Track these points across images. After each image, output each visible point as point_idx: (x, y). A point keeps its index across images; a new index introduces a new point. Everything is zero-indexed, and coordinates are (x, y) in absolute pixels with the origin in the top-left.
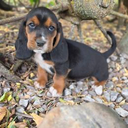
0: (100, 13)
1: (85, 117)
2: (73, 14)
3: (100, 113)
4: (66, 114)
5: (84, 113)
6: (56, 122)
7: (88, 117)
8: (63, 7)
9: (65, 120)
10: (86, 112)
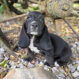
0: (62, 14)
1: (28, 76)
2: (48, 15)
3: (40, 75)
4: (18, 73)
5: (29, 74)
6: (11, 78)
7: (30, 77)
8: (42, 11)
9: (16, 77)
10: (31, 73)
